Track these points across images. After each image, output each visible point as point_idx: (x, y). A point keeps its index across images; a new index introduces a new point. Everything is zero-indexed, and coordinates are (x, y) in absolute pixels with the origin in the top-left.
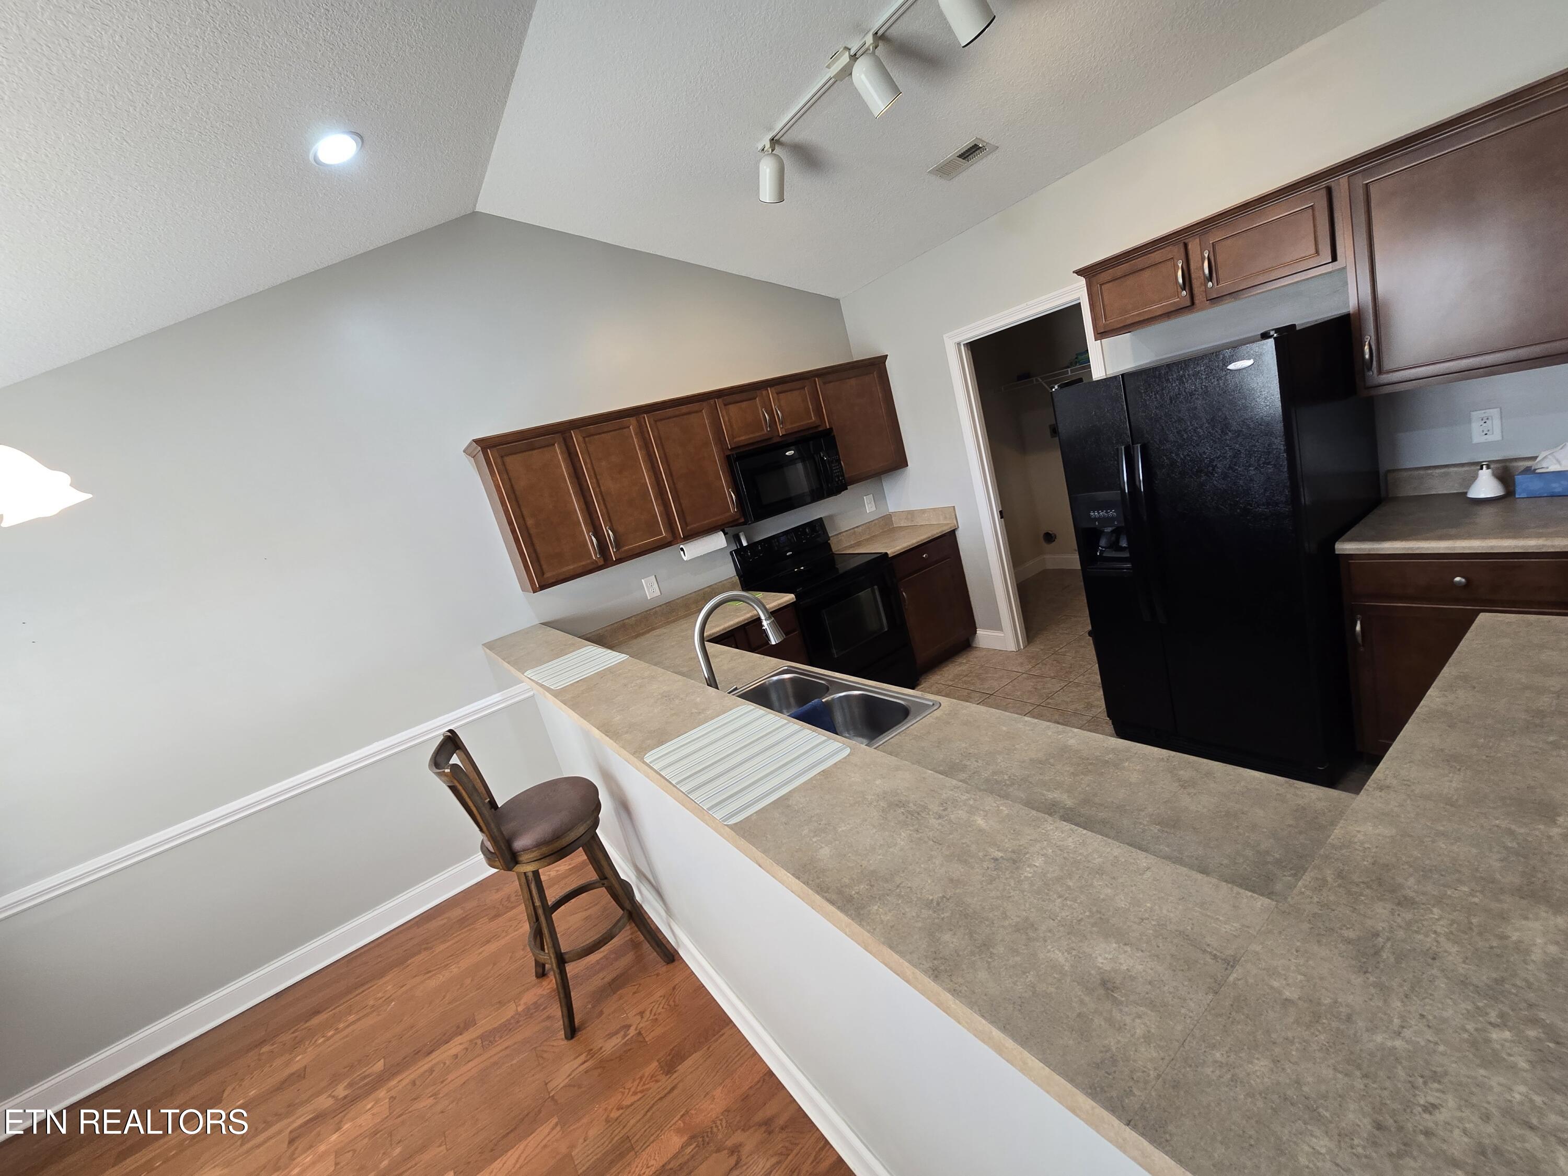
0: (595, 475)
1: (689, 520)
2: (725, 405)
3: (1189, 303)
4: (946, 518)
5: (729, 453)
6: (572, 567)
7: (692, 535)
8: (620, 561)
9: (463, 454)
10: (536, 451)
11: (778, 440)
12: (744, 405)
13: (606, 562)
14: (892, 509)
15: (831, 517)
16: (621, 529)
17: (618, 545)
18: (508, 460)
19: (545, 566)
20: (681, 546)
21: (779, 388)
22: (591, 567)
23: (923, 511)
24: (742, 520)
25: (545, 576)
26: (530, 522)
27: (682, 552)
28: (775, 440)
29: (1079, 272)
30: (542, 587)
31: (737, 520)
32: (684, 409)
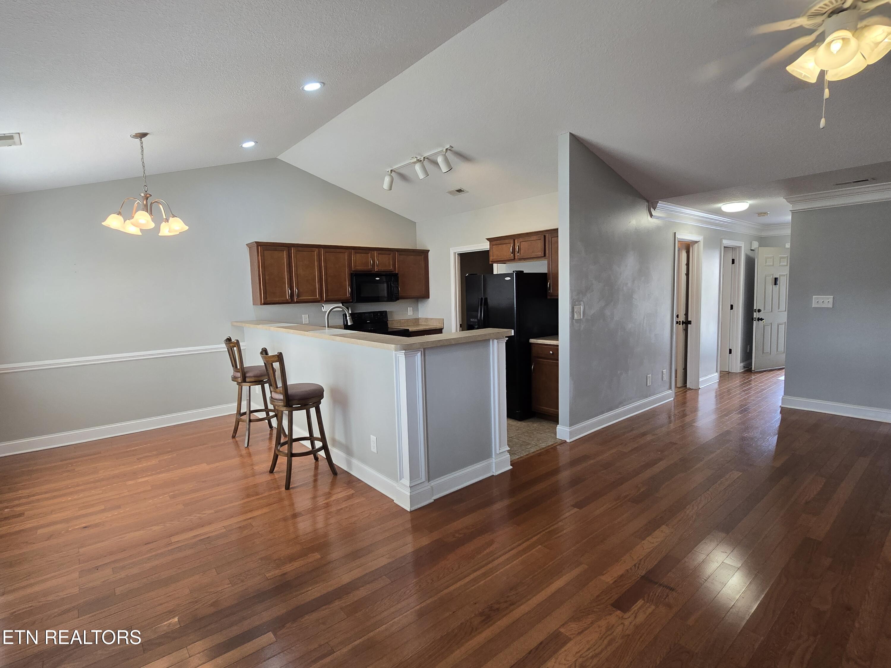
0: (296, 266)
1: (329, 294)
2: (355, 253)
3: (513, 258)
4: (439, 323)
5: (352, 272)
6: (277, 299)
7: (329, 301)
8: (297, 302)
9: (246, 246)
10: (276, 252)
11: (375, 272)
12: (363, 255)
13: (291, 301)
14: (420, 316)
15: (391, 312)
16: (301, 290)
17: (298, 296)
18: (266, 252)
19: (268, 296)
20: (323, 305)
21: (380, 252)
22: (285, 301)
23: (432, 319)
24: (351, 301)
25: (267, 300)
26: (267, 277)
27: (322, 307)
28: (372, 272)
29: (488, 239)
30: (265, 304)
31: (349, 300)
32: (338, 250)
